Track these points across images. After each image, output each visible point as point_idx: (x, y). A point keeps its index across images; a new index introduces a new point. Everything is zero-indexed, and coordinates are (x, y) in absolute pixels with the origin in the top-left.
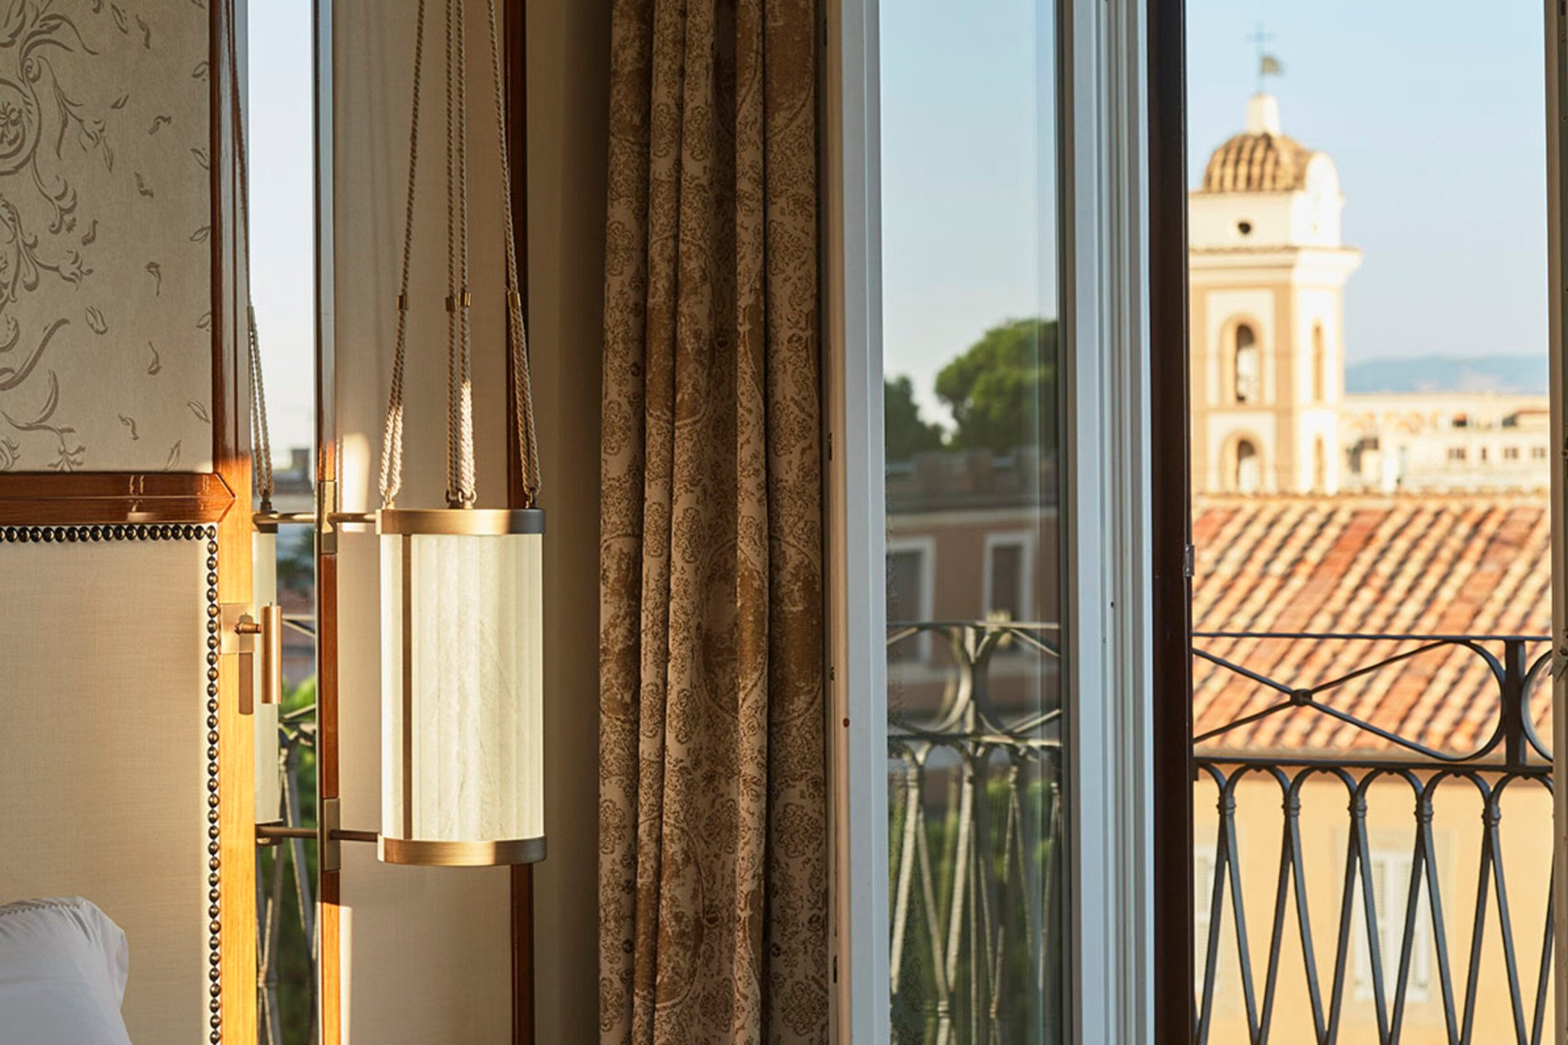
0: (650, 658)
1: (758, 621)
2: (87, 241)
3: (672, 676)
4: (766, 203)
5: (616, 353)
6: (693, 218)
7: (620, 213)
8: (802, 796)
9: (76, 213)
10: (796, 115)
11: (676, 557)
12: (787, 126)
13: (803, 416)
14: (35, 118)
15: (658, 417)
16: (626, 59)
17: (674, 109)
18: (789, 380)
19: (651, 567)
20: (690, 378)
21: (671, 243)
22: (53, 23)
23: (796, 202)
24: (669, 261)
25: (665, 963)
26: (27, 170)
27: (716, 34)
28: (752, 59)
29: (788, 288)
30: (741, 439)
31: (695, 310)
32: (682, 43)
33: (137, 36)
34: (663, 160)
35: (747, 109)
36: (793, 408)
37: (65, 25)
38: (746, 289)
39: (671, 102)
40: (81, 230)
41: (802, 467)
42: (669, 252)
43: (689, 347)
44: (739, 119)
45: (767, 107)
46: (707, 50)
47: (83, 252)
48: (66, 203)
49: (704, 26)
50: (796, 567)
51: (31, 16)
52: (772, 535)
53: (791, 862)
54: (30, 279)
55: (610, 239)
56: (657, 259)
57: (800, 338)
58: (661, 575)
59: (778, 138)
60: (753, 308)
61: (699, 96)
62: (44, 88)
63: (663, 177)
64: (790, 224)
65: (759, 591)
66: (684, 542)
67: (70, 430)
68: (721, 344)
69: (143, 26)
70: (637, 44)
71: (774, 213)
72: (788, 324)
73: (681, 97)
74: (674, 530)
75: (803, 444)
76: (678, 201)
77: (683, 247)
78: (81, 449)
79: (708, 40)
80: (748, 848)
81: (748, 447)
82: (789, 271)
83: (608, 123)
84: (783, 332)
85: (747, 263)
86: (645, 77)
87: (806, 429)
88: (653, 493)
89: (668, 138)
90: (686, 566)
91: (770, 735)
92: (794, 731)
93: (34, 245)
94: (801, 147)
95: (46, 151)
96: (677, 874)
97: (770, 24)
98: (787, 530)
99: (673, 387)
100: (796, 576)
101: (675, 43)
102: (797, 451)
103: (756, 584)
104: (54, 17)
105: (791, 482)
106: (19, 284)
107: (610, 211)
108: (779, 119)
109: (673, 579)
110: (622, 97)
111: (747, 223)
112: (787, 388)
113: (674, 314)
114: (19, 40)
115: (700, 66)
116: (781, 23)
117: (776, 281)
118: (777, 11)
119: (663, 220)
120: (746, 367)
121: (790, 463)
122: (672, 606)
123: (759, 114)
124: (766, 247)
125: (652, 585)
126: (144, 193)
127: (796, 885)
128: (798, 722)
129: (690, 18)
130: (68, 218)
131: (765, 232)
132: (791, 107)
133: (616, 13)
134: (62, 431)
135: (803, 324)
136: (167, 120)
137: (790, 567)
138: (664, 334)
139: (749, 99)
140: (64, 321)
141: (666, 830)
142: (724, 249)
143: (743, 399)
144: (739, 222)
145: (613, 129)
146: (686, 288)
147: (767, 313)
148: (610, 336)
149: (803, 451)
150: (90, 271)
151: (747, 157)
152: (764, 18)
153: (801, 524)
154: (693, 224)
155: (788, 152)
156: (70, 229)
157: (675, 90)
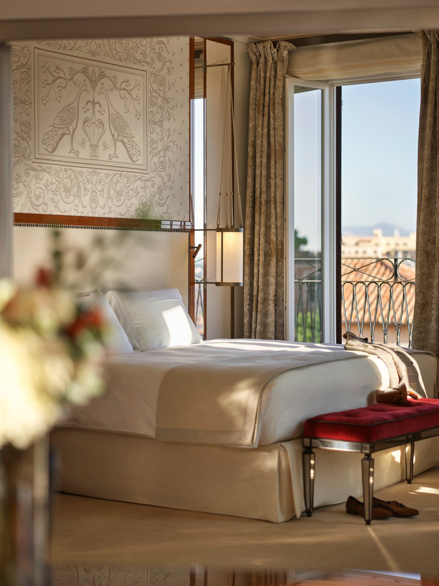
0: (256, 255)
1: (275, 249)
2: (173, 183)
3: (260, 258)
4: (275, 179)
5: (248, 204)
6: (264, 181)
7: (249, 180)
8: (281, 279)
9: (171, 178)
10: (280, 164)
11: (261, 238)
12: (279, 166)
13: (281, 215)
14: (166, 163)
15: (258, 215)
16: (250, 154)
17: (260, 163)
18: (279, 209)
19: (256, 240)
20: (263, 208)
21: (260, 185)
22: (168, 147)
23: (280, 179)
24: (259, 188)
25: (259, 307)
26: (164, 171)
27: (267, 150)
28: (273, 154)
29: (279, 193)
30: (272, 218)
31: (264, 196)
32: (262, 151)
33: (179, 149)
34: (258, 171)
35: (273, 163)
36: (279, 213)
37: (170, 148)
38: (273, 193)
39: (260, 161)
40: (172, 181)
41: (281, 223)
42: (259, 187)
43: (263, 203)
44: (271, 164)
45: (276, 162)
46: (266, 152)
47: (172, 184)
48: (170, 177)
49: (266, 148)
50: (280, 240)
51: (165, 146)
52: (277, 235)
53: (279, 290)
54: (165, 189)
55: (247, 185)
56: (257, 188)
57: (281, 202)
58: (258, 241)
59: (277, 168)
60: (274, 196)
61: (264, 160)
62: (167, 158)
63: (259, 174)
64: (279, 182)
65: (275, 244)
66: (263, 236)
67: (170, 214)
68: (268, 202)
69: (180, 148)
70: (252, 151)
71: (277, 180)
72: (279, 200)
73: (262, 161)
74: (261, 234)
75: (281, 219)
76: (261, 178)
77: (262, 186)
78: (171, 217)
79: (266, 151)
80: (273, 287)
81: (273, 220)
82: (279, 190)
83: (247, 165)
84: (278, 201)
85: (273, 189)
86: (254, 157)
87: (281, 217)
88: (257, 227)
89: (259, 167)
90: (263, 240)
91: (277, 268)
92: (279, 268)
93: (165, 184)
94: (281, 169)
95: (167, 168)
96: (262, 292)
97: (276, 148)
98: (278, 234)
99: (260, 209)
100: (280, 242)
101: (260, 151)
102: (280, 221)
103: (274, 243)
104: (168, 146)
105: (279, 226)
106: (163, 190)
107: (248, 180)
108: (278, 165)
109: (261, 242)
110: (250, 161)
111: (272, 182)
112: (279, 210)
113: (260, 197)
114: (164, 150)
115: (265, 155)
116: (278, 148)
117: (277, 192)
118: (277, 146)
119: (258, 181)
120: (273, 206)
121: (279, 223)
122: (261, 247)
123: (274, 164)
124: (275, 186)
125: (257, 243)
126: (180, 175)
127: (280, 294)
128: (280, 266)
129: (263, 147)
130: (170, 179)
131: (275, 183)
132: (280, 163)
133: (249, 146)
134: (169, 214)
135: (281, 199)
136: (183, 163)
137: (279, 240)
138: (259, 201)
139: (273, 161)
140: (169, 196)
141: (259, 284)
142: (268, 187)
143: (272, 212)
144: (271, 182)
145: (248, 166)
146: (263, 193)
147: (275, 197)
148: (247, 201)
149: (281, 221)
150: (173, 188)
151: (272, 171)
152: (275, 147)
153: (281, 233)
154: (264, 182)
155: (279, 170)
156: (170, 181)
157: (260, 159)
